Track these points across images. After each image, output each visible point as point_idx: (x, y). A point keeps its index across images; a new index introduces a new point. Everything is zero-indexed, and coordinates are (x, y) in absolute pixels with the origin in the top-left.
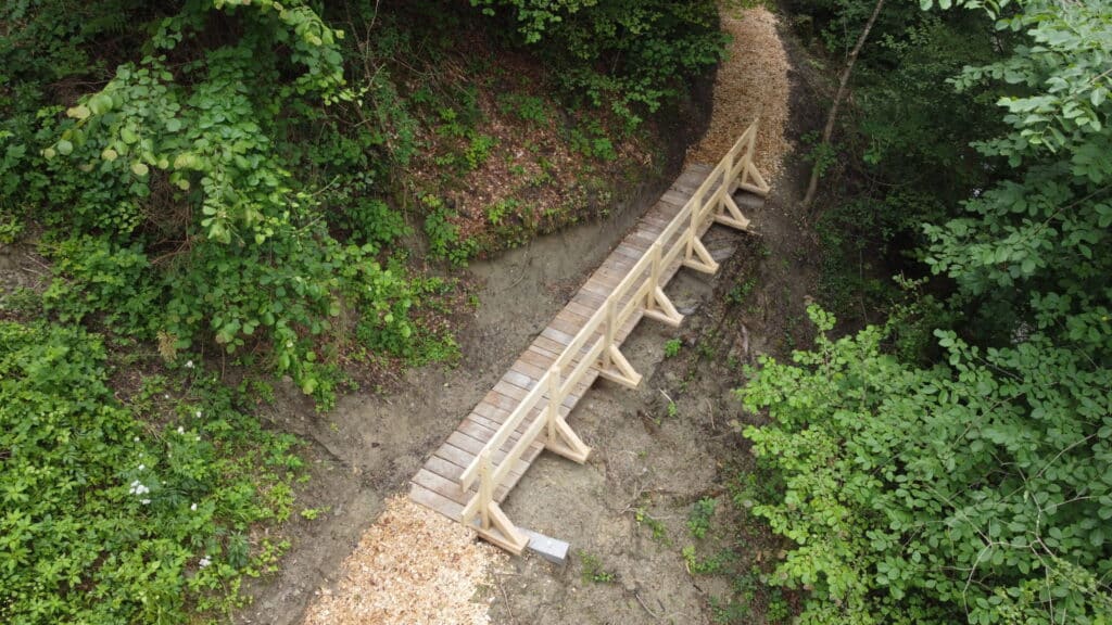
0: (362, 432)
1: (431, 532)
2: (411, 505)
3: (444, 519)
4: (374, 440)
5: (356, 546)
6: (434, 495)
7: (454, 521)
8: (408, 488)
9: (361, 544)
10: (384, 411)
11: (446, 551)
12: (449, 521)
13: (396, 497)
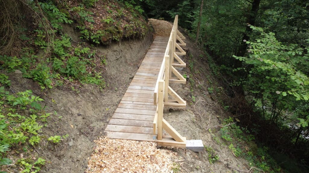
0: (70, 108)
1: (130, 149)
2: (111, 140)
3: (134, 142)
4: (78, 112)
5: (87, 167)
6: (121, 133)
7: (140, 141)
8: (105, 134)
9: (90, 166)
10: (79, 99)
11: (145, 156)
12: (138, 142)
13: (100, 139)
